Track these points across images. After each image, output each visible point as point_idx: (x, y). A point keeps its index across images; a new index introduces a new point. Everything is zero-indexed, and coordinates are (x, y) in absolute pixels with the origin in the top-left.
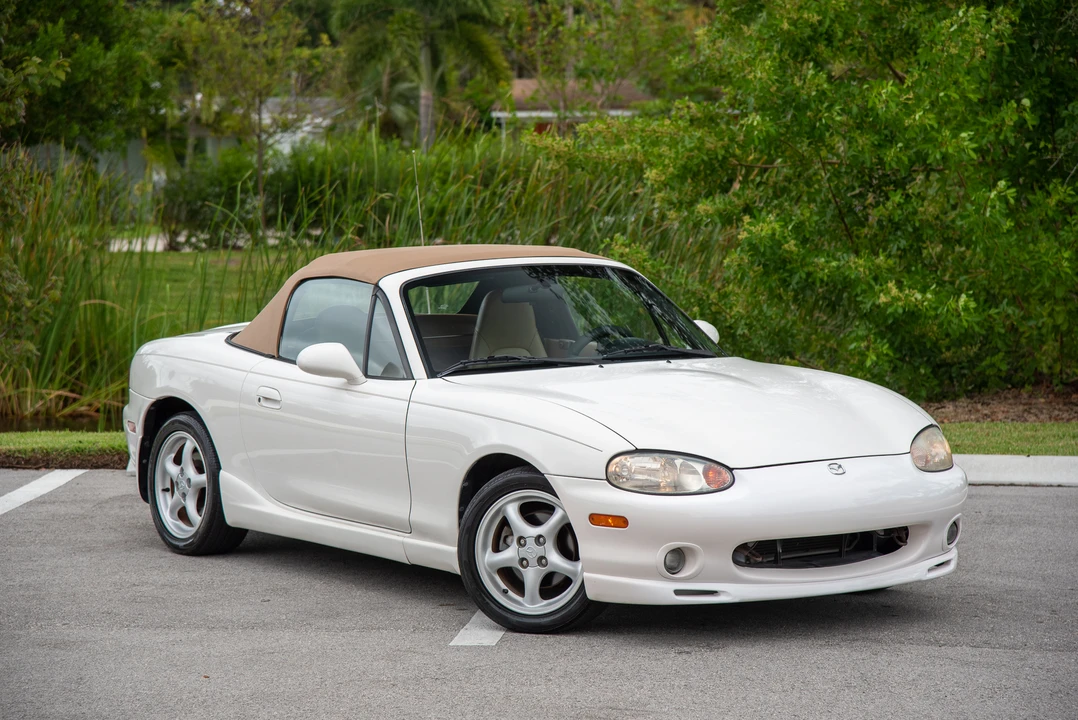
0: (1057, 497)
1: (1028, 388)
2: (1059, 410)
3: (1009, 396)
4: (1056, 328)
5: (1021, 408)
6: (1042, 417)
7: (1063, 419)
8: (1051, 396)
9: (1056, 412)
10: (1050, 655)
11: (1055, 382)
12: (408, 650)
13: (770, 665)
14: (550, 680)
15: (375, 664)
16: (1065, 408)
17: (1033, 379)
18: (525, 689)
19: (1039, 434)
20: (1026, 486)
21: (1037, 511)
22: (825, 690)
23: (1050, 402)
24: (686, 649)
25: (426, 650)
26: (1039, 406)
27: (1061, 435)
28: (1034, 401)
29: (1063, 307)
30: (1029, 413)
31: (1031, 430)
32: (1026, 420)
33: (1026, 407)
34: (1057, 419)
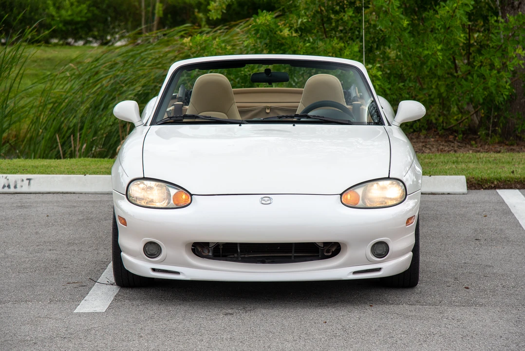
0: (448, 201)
1: (424, 132)
2: (443, 145)
3: (413, 137)
4: (440, 95)
5: (421, 144)
6: (433, 150)
7: (445, 151)
8: (437, 137)
9: (441, 147)
10: (457, 309)
11: (439, 128)
12: (46, 317)
13: (284, 321)
14: (141, 337)
15: (23, 327)
16: (446, 144)
17: (427, 127)
18: (125, 343)
19: (433, 161)
20: (429, 194)
21: (437, 211)
22: (321, 339)
23: (437, 141)
24: (230, 311)
25: (58, 316)
26: (431, 143)
27: (446, 161)
28: (428, 140)
29: (443, 83)
30: (426, 147)
31: (428, 158)
32: (423, 152)
33: (423, 144)
34: (442, 151)
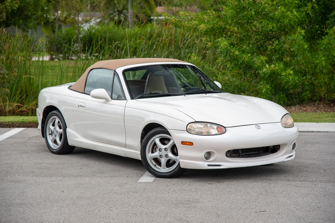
0: (326, 135)
1: (318, 102)
2: (327, 108)
3: (312, 104)
4: (325, 83)
5: (315, 108)
6: (322, 111)
7: (328, 111)
8: (325, 104)
9: (326, 109)
10: (323, 184)
11: (326, 100)
12: (125, 183)
13: (237, 187)
14: (169, 192)
15: (115, 187)
16: (329, 108)
17: (319, 99)
18: (161, 195)
19: (321, 116)
20: (317, 132)
21: (320, 140)
22: (254, 195)
23: (325, 106)
24: (211, 183)
25: (131, 183)
26: (321, 107)
27: (328, 116)
28: (319, 106)
29: (327, 76)
30: (318, 109)
31: (318, 115)
32: (317, 112)
33: (317, 108)
34: (326, 111)
